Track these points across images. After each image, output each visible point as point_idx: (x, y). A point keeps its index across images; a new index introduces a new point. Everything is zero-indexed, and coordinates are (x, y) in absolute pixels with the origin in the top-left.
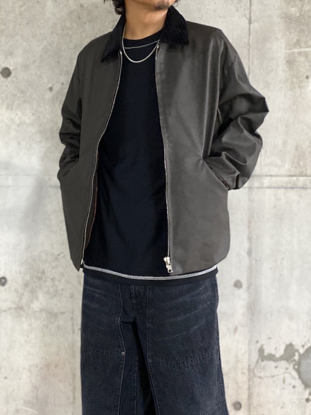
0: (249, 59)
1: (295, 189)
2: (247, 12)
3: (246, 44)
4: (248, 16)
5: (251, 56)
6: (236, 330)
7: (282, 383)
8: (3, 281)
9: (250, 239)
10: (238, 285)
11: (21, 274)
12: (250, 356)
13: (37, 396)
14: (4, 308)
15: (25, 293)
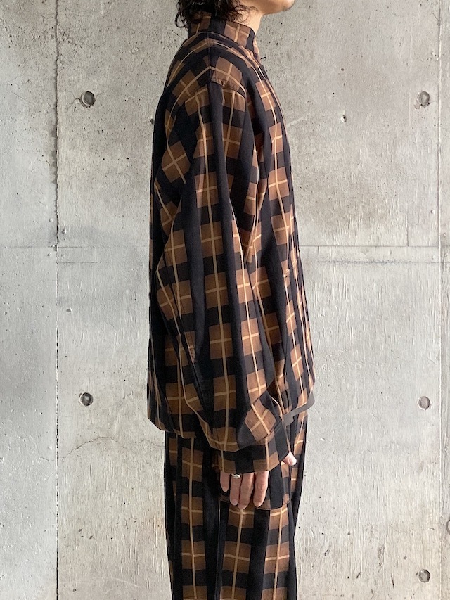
0: (438, 77)
2: (436, 8)
3: (434, 54)
4: (436, 14)
5: (441, 72)
6: (421, 466)
8: (87, 398)
9: (443, 337)
10: (425, 403)
11: (111, 387)
12: (442, 505)
13: (136, 563)
14: (88, 438)
15: (118, 415)
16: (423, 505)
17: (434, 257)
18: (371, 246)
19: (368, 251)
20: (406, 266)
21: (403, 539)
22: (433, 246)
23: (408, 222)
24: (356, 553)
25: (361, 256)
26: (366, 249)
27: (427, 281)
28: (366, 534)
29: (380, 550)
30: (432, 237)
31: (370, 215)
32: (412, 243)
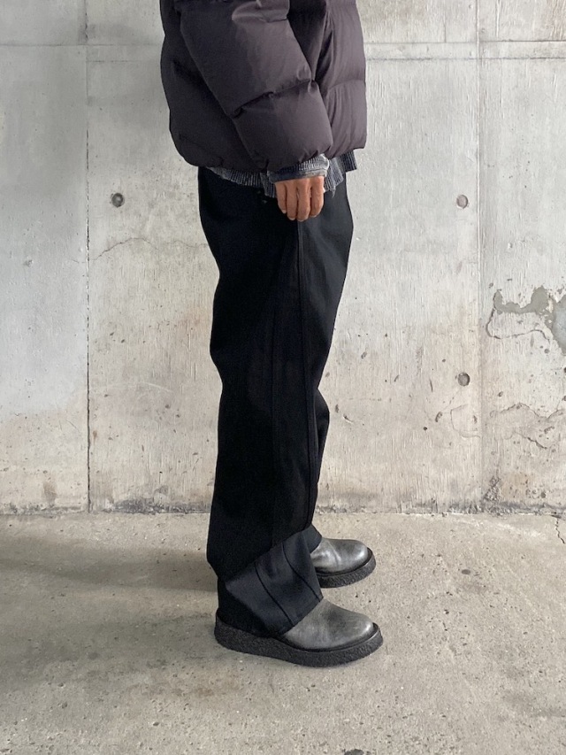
1: (547, 60)
6: (459, 267)
7: (529, 345)
8: (119, 199)
9: (480, 135)
10: (462, 202)
11: (143, 188)
12: (481, 306)
13: (169, 368)
14: (119, 239)
15: (150, 216)
16: (461, 307)
17: (473, 53)
18: (408, 43)
19: (404, 48)
20: (443, 62)
21: (441, 341)
22: (470, 42)
23: (446, 19)
24: (393, 356)
25: (398, 53)
26: (402, 47)
27: (465, 79)
28: (404, 336)
29: (418, 353)
30: (469, 33)
31: (406, 12)
32: (450, 39)
